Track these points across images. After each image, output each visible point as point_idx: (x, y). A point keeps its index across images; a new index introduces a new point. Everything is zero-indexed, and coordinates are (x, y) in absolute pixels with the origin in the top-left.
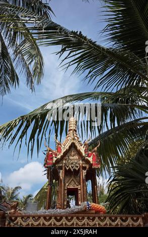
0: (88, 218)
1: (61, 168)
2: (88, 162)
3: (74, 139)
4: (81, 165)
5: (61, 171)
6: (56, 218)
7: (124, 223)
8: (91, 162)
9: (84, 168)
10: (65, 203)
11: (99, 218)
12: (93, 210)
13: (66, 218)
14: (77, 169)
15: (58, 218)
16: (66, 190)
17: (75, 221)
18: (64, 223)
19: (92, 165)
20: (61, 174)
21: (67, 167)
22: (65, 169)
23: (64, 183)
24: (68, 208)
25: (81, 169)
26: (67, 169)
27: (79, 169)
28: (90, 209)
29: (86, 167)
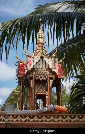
0: (54, 116)
1: (31, 78)
2: (54, 73)
3: (42, 53)
4: (48, 76)
5: (32, 81)
6: (30, 117)
7: (80, 120)
8: (57, 74)
9: (51, 78)
10: (35, 105)
11: (62, 116)
12: (57, 110)
13: (38, 116)
14: (45, 79)
15: (31, 117)
16: (35, 95)
17: (44, 118)
18: (36, 120)
19: (58, 76)
20: (32, 83)
21: (37, 77)
22: (35, 79)
23: (34, 90)
24: (38, 109)
25: (49, 79)
26: (37, 79)
27: (47, 79)
28: (55, 110)
29: (52, 78)
